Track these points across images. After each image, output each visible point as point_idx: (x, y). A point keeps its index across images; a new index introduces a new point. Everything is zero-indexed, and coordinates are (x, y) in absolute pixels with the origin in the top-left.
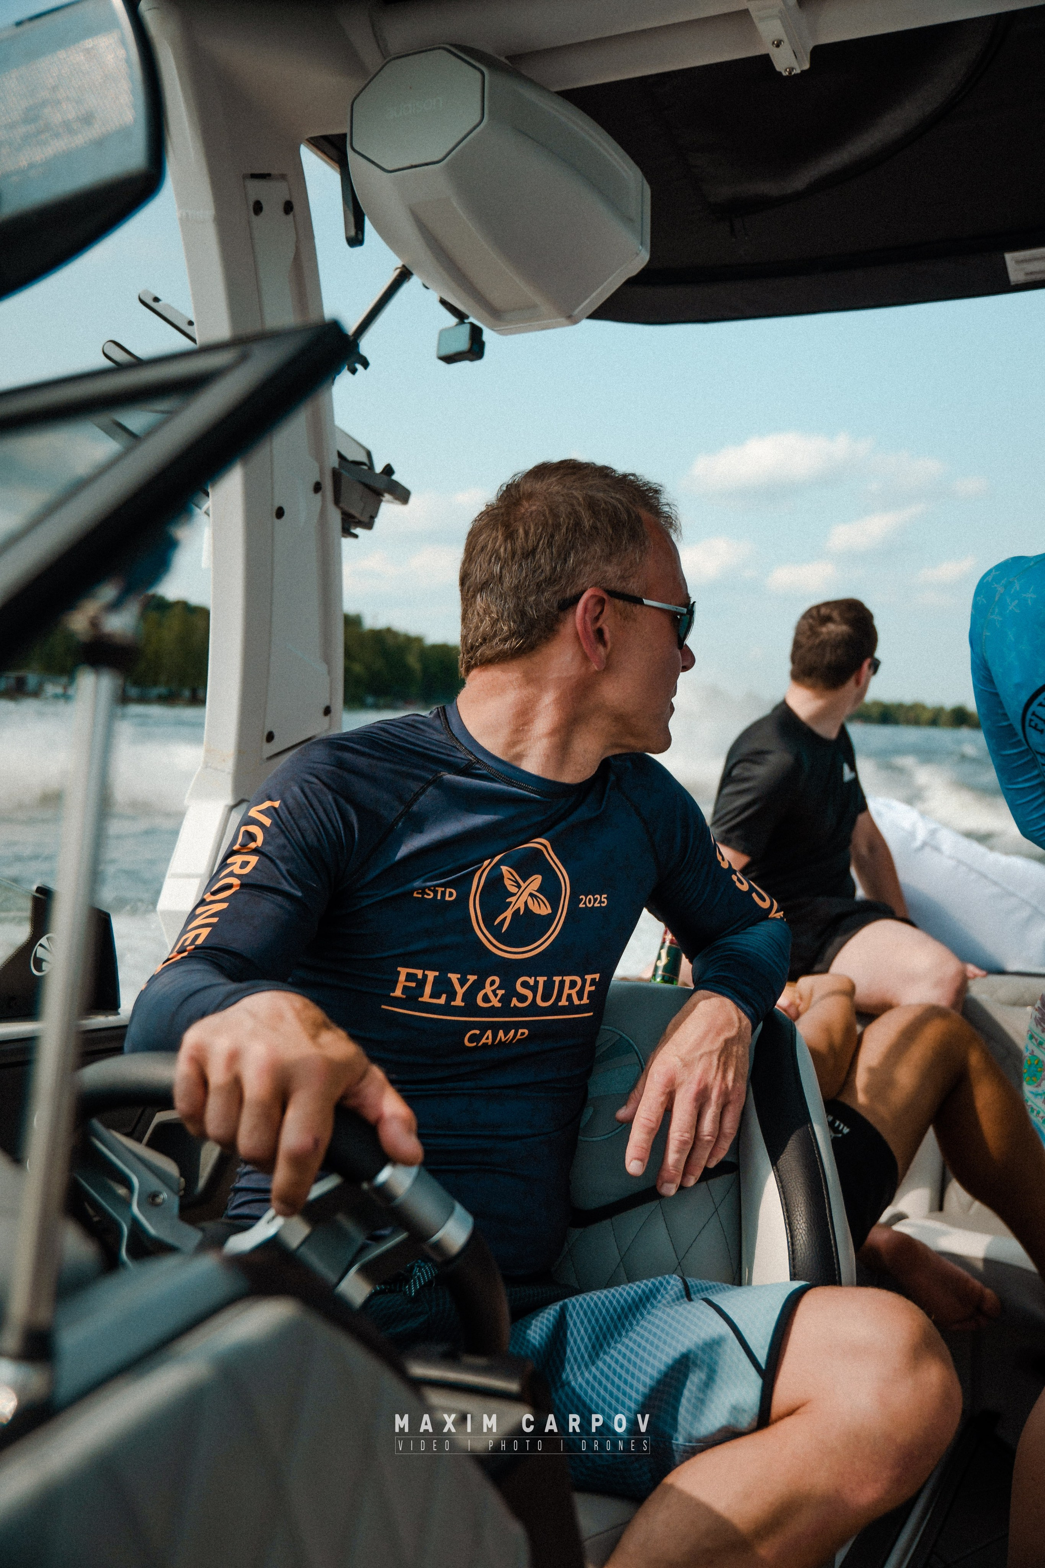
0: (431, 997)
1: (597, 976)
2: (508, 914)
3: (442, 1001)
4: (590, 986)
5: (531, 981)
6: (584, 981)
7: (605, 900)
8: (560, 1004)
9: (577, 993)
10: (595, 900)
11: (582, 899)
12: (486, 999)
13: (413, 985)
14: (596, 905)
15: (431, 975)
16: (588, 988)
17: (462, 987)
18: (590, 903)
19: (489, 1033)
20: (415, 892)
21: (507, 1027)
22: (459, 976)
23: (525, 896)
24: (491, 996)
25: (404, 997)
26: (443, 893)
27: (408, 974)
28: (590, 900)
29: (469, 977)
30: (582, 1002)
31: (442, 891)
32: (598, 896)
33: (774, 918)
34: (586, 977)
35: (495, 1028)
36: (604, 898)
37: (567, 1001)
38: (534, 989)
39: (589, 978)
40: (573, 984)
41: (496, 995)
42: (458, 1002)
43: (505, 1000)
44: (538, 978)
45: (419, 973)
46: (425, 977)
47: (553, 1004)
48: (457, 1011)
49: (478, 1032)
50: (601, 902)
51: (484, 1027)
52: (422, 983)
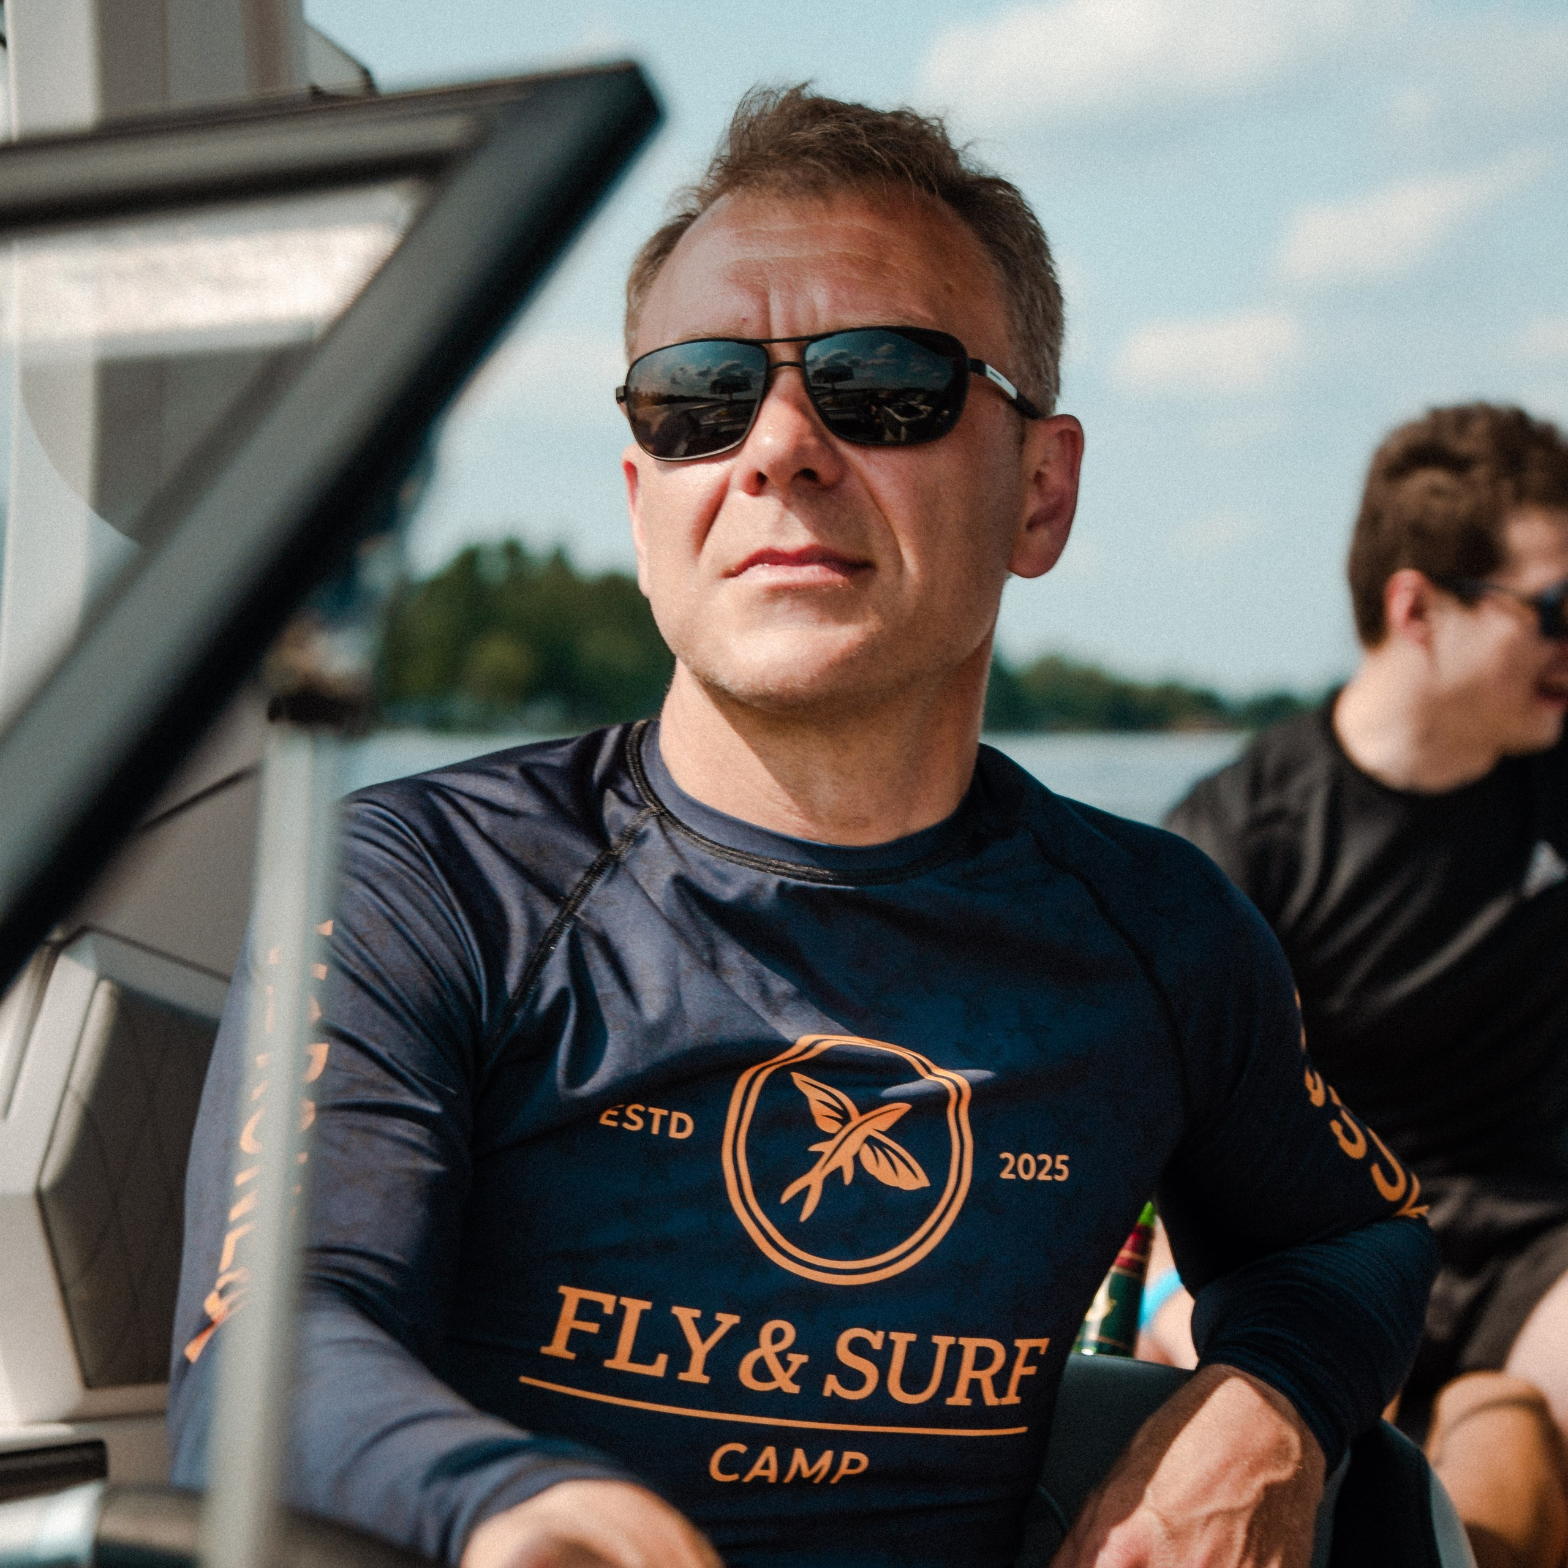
0: (633, 1359)
1: (1043, 1343)
2: (814, 1179)
3: (658, 1368)
4: (1027, 1364)
5: (876, 1340)
6: (1012, 1353)
7: (1064, 1168)
8: (950, 1401)
9: (995, 1378)
10: (1040, 1165)
11: (1006, 1161)
12: (761, 1371)
13: (593, 1328)
14: (1043, 1177)
15: (635, 1307)
16: (1020, 1370)
17: (704, 1338)
18: (1027, 1171)
19: (770, 1453)
20: (604, 1116)
21: (814, 1444)
22: (697, 1313)
23: (854, 1143)
24: (774, 1366)
25: (571, 1356)
26: (665, 1121)
27: (583, 1304)
28: (1027, 1164)
29: (720, 1317)
30: (1005, 1401)
31: (663, 1118)
32: (1047, 1158)
33: (1405, 1218)
34: (1019, 1343)
35: (786, 1442)
36: (1063, 1162)
37: (968, 1396)
38: (882, 1359)
39: (1024, 1345)
40: (984, 1358)
41: (786, 1365)
42: (695, 1374)
43: (809, 1377)
44: (893, 1336)
45: (608, 1302)
46: (620, 1310)
47: (931, 1400)
48: (690, 1395)
49: (741, 1448)
50: (1053, 1171)
51: (757, 1438)
52: (613, 1324)
